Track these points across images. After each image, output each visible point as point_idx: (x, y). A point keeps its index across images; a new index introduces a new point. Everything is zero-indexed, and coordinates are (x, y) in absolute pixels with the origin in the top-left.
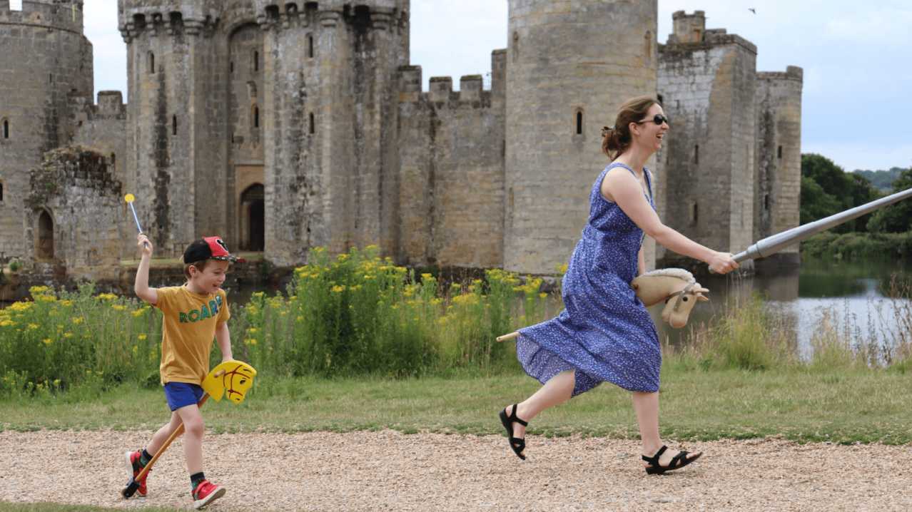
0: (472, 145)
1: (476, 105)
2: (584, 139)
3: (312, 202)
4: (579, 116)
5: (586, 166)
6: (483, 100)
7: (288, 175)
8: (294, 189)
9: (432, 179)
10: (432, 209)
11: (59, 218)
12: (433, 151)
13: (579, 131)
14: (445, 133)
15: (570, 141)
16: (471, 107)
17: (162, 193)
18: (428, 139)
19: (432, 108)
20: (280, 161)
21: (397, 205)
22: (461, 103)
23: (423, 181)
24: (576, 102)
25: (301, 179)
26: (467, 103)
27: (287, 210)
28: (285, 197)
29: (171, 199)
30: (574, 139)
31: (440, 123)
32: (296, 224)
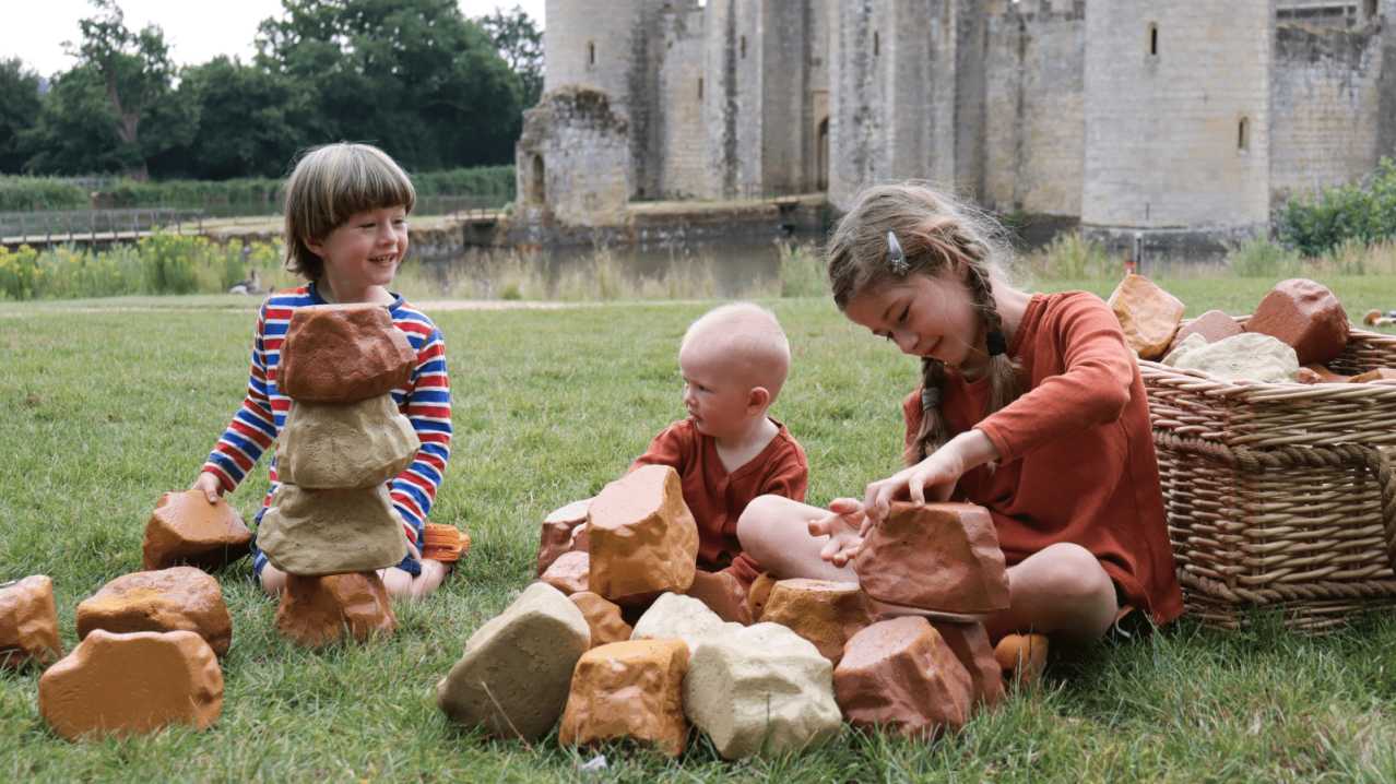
0: (1063, 65)
1: (1069, 17)
2: (1158, 61)
3: (876, 136)
4: (1154, 33)
5: (1159, 94)
6: (1076, 10)
7: (853, 105)
8: (858, 120)
9: (1021, 108)
10: (1019, 144)
11: (549, 162)
12: (1022, 73)
13: (1154, 51)
14: (1035, 50)
15: (1141, 64)
16: (1063, 19)
17: (731, 125)
18: (1017, 59)
19: (1021, 21)
20: (843, 88)
21: (982, 140)
22: (1052, 15)
23: (1010, 109)
24: (1149, 17)
25: (865, 109)
26: (1058, 14)
27: (851, 145)
28: (849, 130)
29: (740, 132)
30: (1146, 61)
31: (1029, 39)
32: (859, 162)
